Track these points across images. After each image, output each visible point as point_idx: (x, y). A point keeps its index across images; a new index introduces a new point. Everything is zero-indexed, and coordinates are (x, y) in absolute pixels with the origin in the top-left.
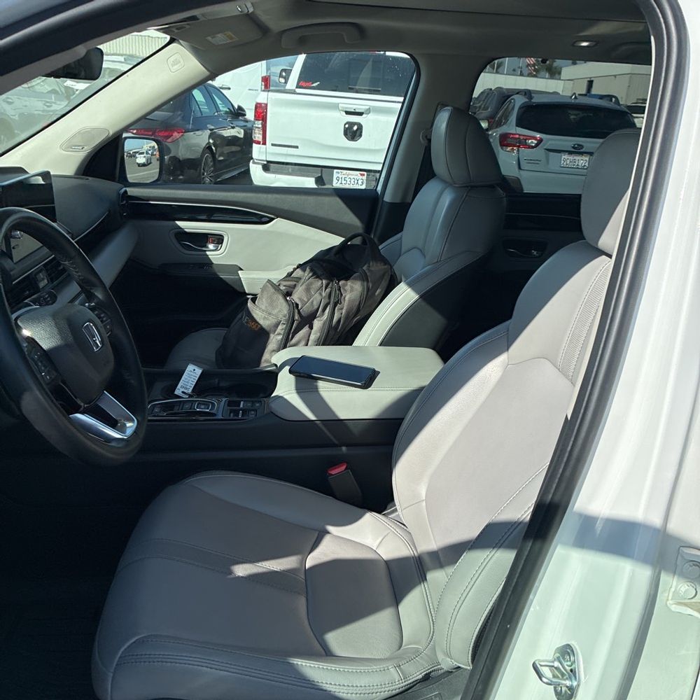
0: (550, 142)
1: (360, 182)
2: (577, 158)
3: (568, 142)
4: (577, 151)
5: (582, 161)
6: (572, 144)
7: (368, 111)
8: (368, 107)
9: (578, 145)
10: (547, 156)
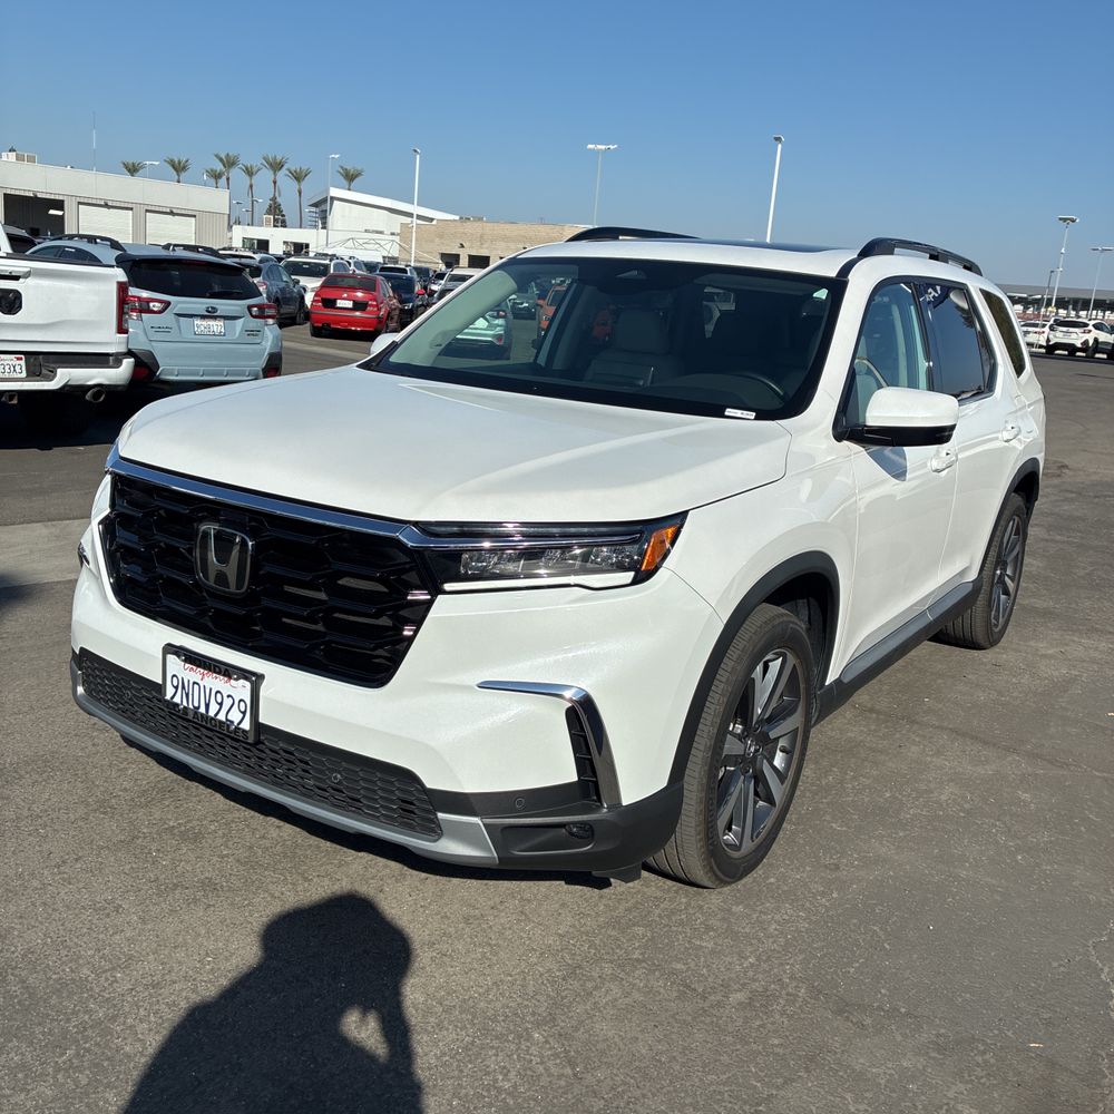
0: (179, 306)
1: (18, 368)
2: (211, 323)
3: (199, 304)
4: (211, 314)
5: (216, 326)
6: (205, 306)
7: (27, 275)
8: (28, 269)
9: (212, 308)
10: (178, 322)
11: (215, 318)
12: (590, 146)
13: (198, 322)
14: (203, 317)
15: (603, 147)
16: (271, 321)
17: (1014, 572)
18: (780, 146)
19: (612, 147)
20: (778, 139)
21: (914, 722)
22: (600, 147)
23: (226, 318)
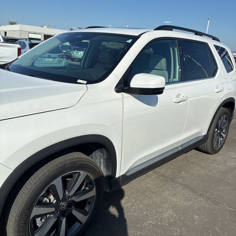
3: (47, 55)
5: (51, 60)
10: (41, 59)
11: (51, 58)
12: (165, 22)
13: (46, 59)
14: (48, 58)
15: (168, 22)
16: (65, 59)
17: (226, 131)
18: (209, 21)
19: (170, 22)
20: (209, 19)
21: (174, 181)
22: (167, 22)
23: (53, 58)
